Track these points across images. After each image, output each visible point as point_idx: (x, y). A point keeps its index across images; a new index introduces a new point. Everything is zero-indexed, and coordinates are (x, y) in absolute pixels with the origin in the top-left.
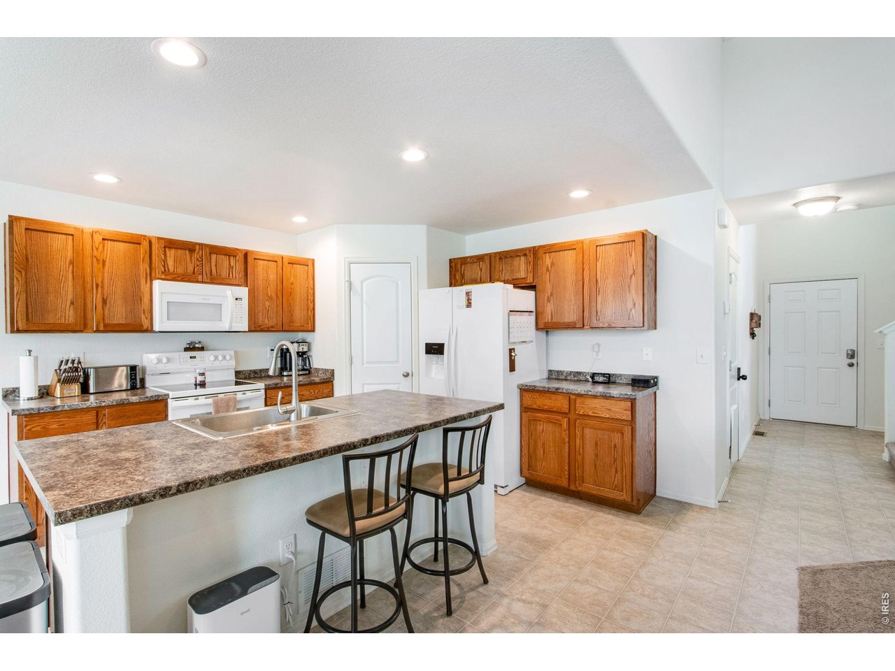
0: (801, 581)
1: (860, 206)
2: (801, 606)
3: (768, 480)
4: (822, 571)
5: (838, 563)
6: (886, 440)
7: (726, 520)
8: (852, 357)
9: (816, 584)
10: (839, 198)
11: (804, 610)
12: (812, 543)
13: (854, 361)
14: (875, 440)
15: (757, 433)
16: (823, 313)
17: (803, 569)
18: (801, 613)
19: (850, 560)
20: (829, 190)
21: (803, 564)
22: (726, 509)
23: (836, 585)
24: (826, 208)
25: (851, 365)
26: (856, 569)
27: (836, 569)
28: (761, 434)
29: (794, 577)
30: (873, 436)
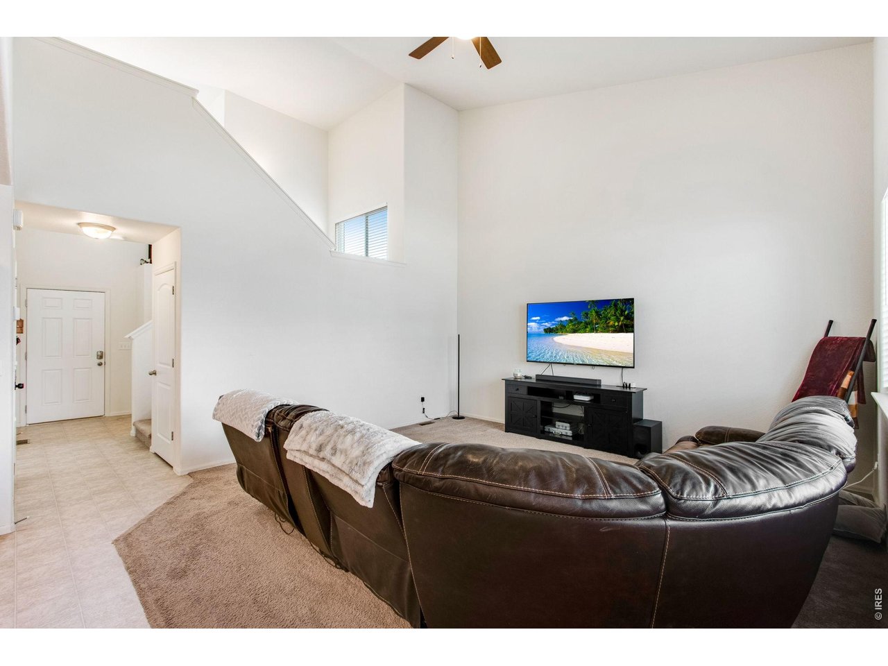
0: (119, 550)
1: (126, 239)
2: (128, 568)
3: (53, 483)
4: (130, 534)
5: (137, 522)
6: (133, 421)
7: (29, 538)
8: (101, 357)
9: (129, 546)
10: (115, 229)
11: (131, 569)
12: (114, 518)
13: (102, 361)
14: (120, 423)
15: (19, 443)
16: (78, 320)
17: (116, 541)
18: (130, 573)
19: (143, 516)
20: (107, 221)
21: (115, 537)
22: (24, 528)
23: (143, 538)
24: (104, 235)
25: (100, 364)
26: (149, 520)
27: (138, 527)
28: (25, 442)
29: (113, 550)
30: (118, 420)
